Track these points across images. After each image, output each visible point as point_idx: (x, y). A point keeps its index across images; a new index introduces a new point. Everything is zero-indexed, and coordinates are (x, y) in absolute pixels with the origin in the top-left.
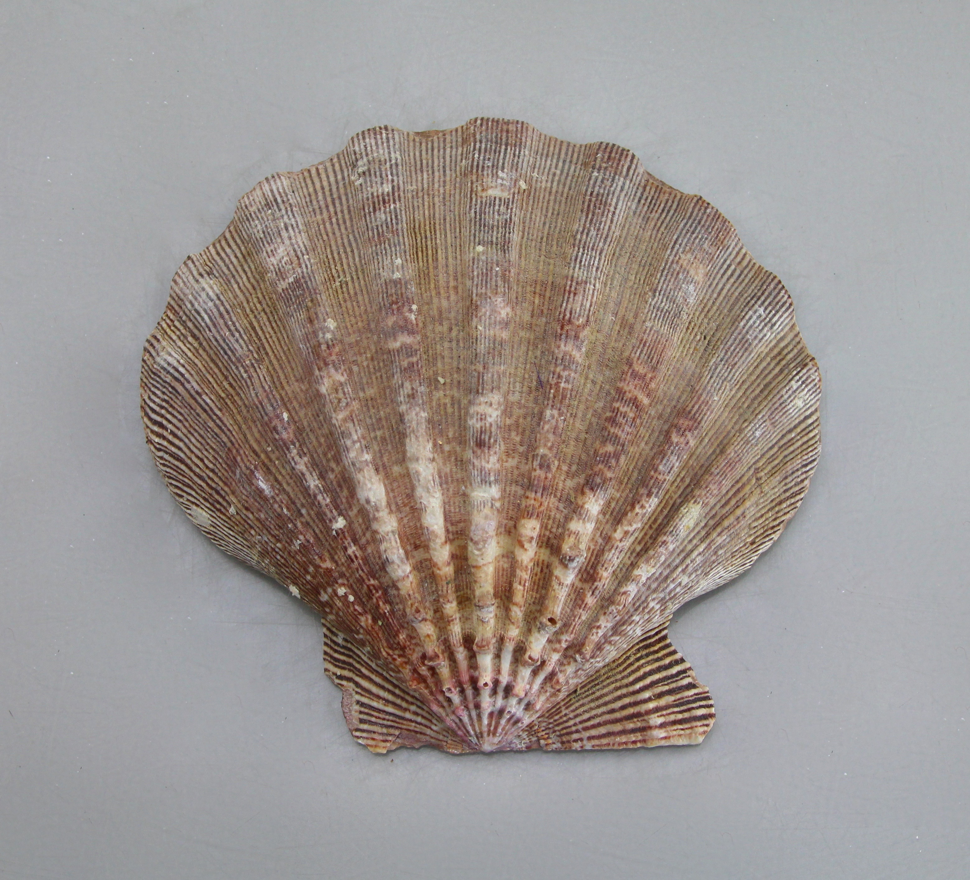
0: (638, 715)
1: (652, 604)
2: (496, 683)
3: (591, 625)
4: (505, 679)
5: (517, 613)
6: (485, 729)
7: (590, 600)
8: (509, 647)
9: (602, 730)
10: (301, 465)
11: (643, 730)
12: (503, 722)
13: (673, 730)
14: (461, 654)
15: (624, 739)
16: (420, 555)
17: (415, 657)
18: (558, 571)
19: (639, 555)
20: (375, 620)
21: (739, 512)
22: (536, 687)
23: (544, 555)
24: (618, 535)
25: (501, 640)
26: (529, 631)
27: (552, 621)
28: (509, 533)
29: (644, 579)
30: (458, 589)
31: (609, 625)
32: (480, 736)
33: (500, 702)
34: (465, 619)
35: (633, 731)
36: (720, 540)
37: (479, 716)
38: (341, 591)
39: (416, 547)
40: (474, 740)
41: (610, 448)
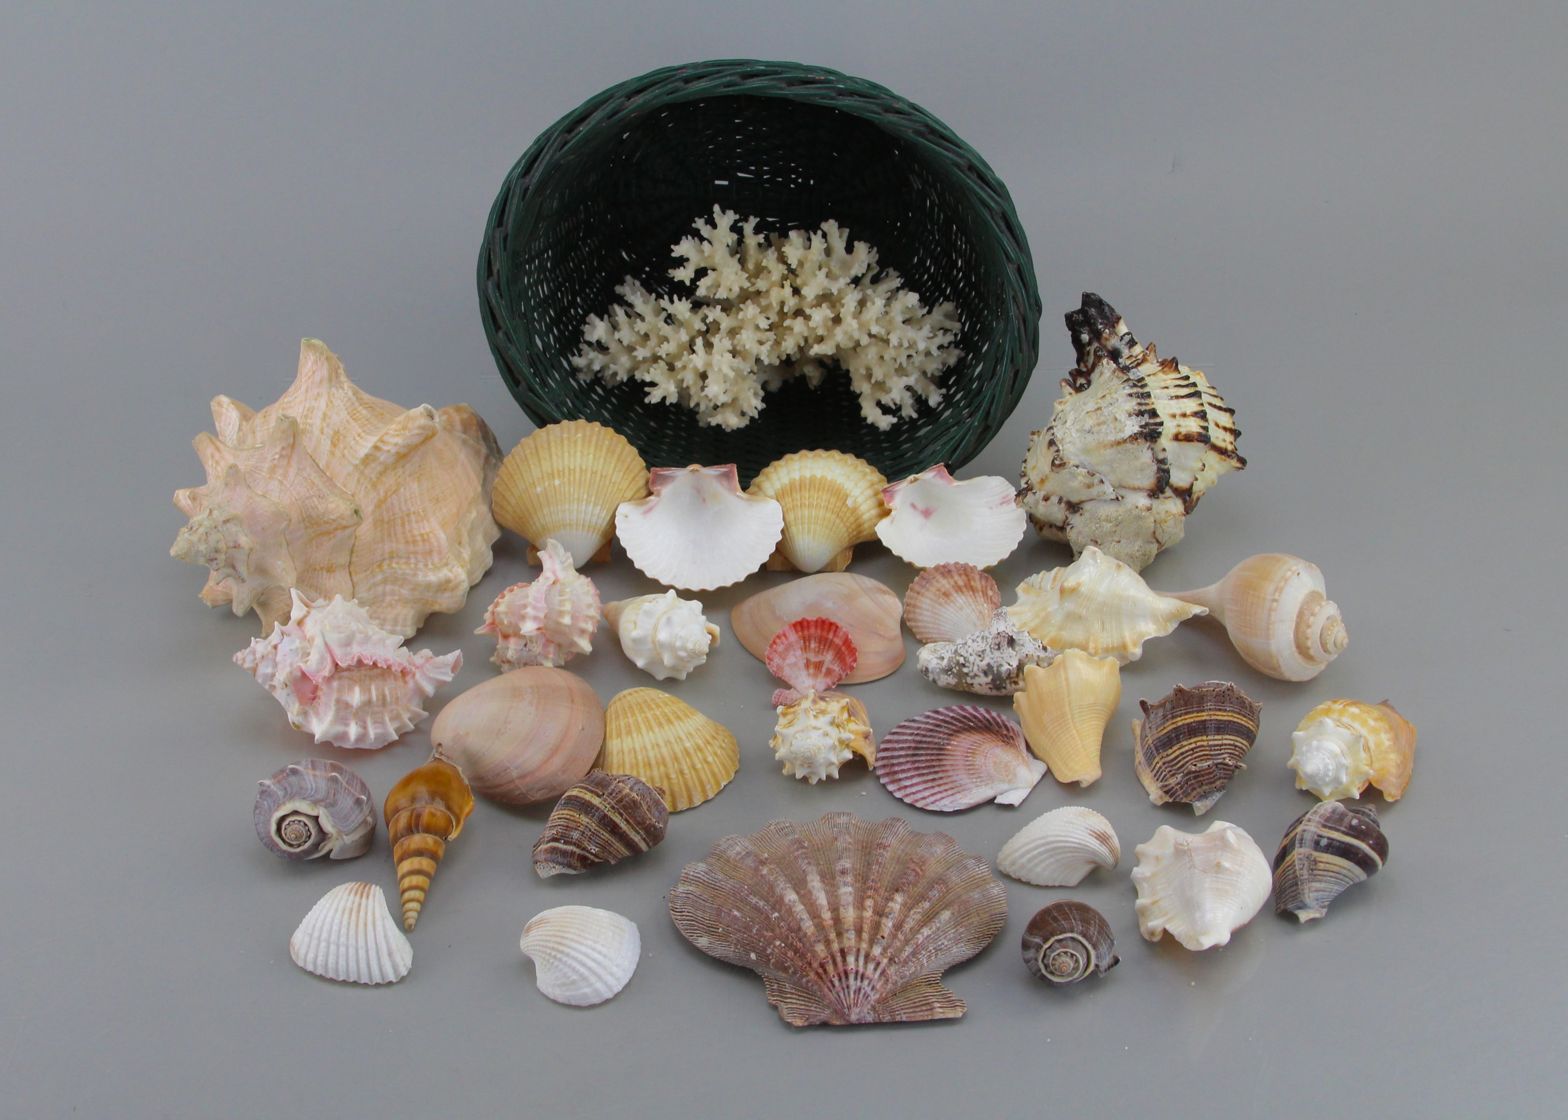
0: (928, 1004)
1: (931, 948)
2: (857, 972)
3: (902, 950)
4: (861, 970)
5: (865, 936)
6: (852, 1001)
7: (900, 936)
8: (862, 953)
9: (910, 1010)
10: (754, 900)
11: (931, 1009)
12: (861, 996)
13: (946, 1010)
14: (839, 959)
15: (921, 1013)
16: (816, 921)
17: (815, 965)
18: (884, 920)
19: (922, 926)
20: (795, 953)
21: (970, 921)
22: (876, 976)
23: (876, 918)
24: (912, 912)
25: (858, 950)
26: (872, 947)
27: (883, 937)
28: (859, 908)
29: (926, 934)
30: (836, 929)
31: (911, 950)
32: (849, 1008)
33: (859, 983)
34: (840, 942)
35: (927, 1010)
36: (962, 930)
37: (849, 993)
38: (778, 943)
39: (815, 918)
40: (846, 1011)
41: (904, 880)
